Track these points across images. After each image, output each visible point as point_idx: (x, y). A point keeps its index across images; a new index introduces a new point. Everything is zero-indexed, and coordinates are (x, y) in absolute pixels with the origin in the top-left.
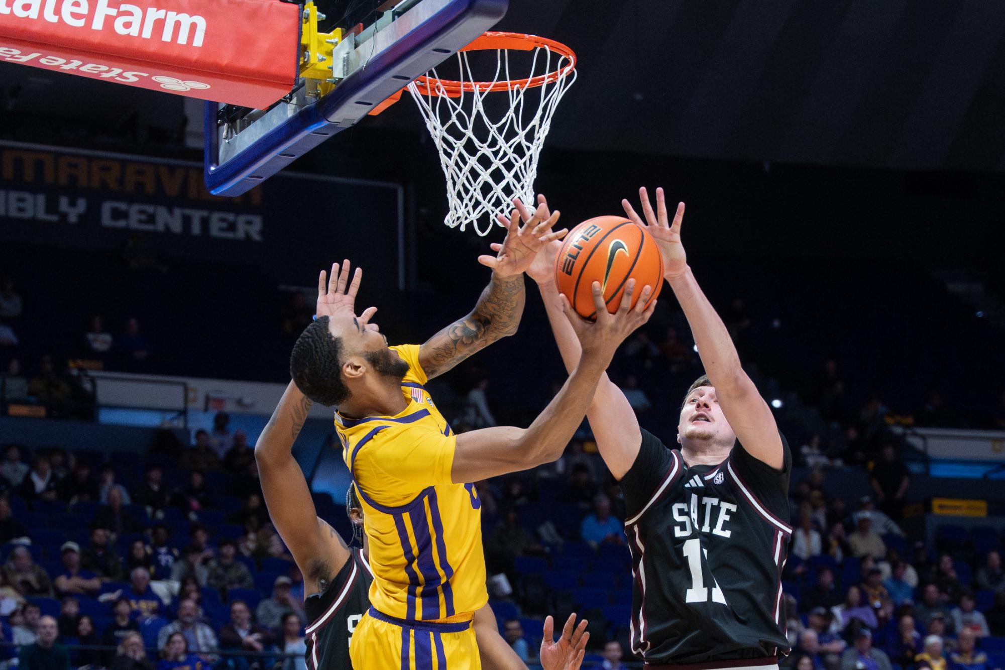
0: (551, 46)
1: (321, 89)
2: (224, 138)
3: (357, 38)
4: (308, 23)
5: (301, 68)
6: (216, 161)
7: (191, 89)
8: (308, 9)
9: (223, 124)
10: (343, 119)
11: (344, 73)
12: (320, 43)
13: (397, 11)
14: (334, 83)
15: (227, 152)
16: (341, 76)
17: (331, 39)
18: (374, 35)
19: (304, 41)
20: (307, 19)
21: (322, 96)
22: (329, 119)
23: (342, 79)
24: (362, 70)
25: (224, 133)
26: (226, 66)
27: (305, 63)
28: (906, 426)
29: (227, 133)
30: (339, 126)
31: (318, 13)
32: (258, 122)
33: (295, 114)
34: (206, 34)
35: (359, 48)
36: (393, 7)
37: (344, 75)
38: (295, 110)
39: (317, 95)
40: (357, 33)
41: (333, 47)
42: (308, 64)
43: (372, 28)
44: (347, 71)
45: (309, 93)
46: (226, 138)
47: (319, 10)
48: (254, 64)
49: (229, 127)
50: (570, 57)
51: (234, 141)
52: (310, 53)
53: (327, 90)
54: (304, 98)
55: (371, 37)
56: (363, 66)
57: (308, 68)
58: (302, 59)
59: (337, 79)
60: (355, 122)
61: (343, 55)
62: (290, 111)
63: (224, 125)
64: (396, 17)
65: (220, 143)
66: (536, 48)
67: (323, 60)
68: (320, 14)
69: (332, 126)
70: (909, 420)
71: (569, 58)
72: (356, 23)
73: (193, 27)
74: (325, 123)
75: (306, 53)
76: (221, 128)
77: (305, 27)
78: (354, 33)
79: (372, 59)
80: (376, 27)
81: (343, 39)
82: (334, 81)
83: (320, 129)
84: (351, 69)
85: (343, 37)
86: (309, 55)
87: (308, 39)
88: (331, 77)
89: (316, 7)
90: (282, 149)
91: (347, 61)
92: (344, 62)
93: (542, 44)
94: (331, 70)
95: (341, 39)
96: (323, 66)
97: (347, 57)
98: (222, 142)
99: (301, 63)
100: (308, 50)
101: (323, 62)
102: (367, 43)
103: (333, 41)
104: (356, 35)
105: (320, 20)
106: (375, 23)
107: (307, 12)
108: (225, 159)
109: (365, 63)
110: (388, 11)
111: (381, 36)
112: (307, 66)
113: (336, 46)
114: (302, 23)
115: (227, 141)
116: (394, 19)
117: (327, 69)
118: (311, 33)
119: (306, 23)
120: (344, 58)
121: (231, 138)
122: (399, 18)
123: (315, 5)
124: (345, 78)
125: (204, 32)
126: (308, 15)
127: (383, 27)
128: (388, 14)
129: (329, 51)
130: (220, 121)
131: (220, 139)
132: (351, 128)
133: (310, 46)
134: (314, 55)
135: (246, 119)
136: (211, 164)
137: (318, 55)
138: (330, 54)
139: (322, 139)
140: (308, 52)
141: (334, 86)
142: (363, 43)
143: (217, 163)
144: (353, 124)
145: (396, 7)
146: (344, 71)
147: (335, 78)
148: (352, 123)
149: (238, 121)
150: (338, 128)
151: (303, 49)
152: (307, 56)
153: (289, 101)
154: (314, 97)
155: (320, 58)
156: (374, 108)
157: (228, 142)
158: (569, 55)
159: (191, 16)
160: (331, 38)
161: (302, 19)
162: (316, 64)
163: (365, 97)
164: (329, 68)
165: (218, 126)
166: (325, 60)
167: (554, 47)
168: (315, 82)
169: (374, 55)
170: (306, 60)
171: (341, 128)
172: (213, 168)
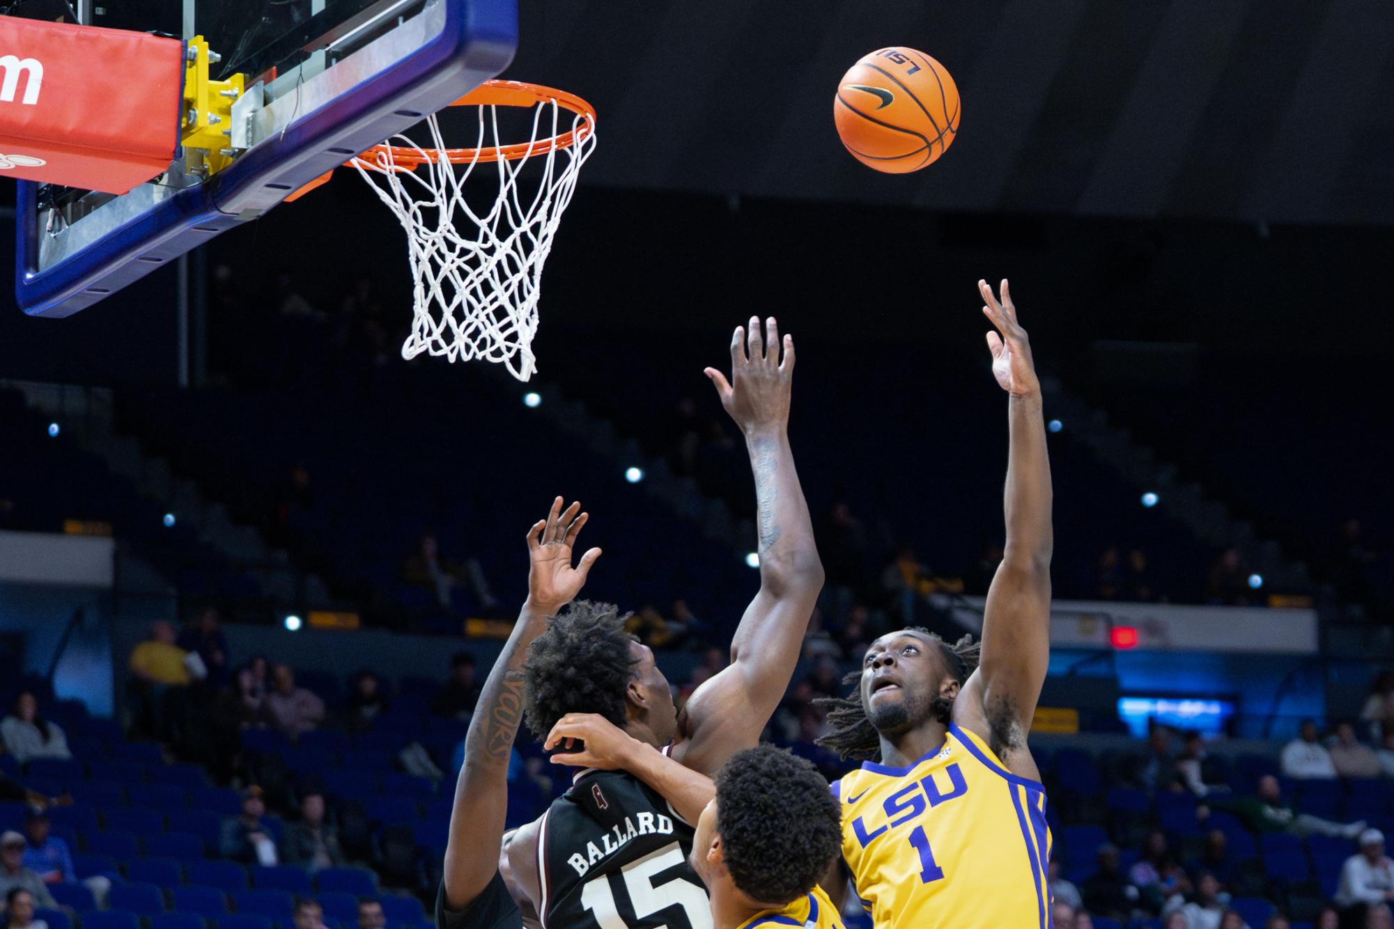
0: (560, 100)
1: (209, 164)
2: (49, 231)
3: (268, 88)
4: (194, 67)
5: (183, 132)
6: (36, 266)
7: (16, 166)
8: (195, 46)
9: (45, 209)
10: (243, 210)
11: (247, 140)
12: (212, 96)
13: (334, 50)
14: (232, 156)
15: (52, 253)
16: (243, 146)
17: (227, 90)
18: (297, 87)
19: (188, 94)
20: (193, 61)
21: (211, 173)
22: (223, 209)
23: (244, 150)
24: (279, 139)
25: (49, 224)
26: (72, 132)
27: (190, 127)
28: (952, 595)
29: (54, 222)
30: (237, 218)
31: (209, 52)
32: (104, 209)
33: (164, 200)
34: (43, 84)
35: (271, 105)
36: (328, 45)
37: (248, 143)
38: (165, 194)
39: (205, 172)
40: (268, 81)
41: (230, 102)
42: (193, 128)
43: (293, 73)
44: (252, 138)
45: (192, 169)
46: (50, 231)
47: (211, 48)
48: (114, 128)
49: (56, 214)
50: (588, 115)
51: (64, 234)
52: (197, 112)
53: (220, 164)
54: (181, 175)
55: (293, 89)
56: (281, 133)
57: (193, 133)
58: (184, 120)
59: (237, 150)
60: (261, 213)
61: (246, 113)
62: (158, 196)
63: (49, 210)
64: (334, 61)
65: (41, 237)
66: (537, 103)
67: (216, 121)
68: (213, 53)
69: (227, 219)
70: (957, 586)
71: (587, 117)
72: (269, 66)
73: (24, 75)
74: (214, 214)
75: (191, 111)
76: (43, 215)
77: (190, 73)
78: (262, 82)
79: (295, 123)
80: (301, 74)
81: (246, 89)
82: (232, 153)
83: (208, 223)
84: (258, 135)
85: (247, 87)
86: (195, 115)
87: (195, 90)
88: (228, 146)
89: (207, 43)
90: (141, 250)
91: (252, 124)
92: (248, 124)
93: (548, 97)
94: (226, 136)
95: (243, 89)
96: (216, 130)
97: (252, 117)
98: (44, 237)
99: (183, 125)
100: (195, 108)
101: (216, 124)
102: (285, 98)
103: (229, 92)
104: (265, 84)
105: (212, 62)
106: (298, 67)
107: (193, 51)
108: (47, 262)
109: (285, 128)
110: (320, 50)
111: (307, 88)
112: (192, 131)
113: (236, 100)
114: (186, 67)
115: (52, 235)
116: (328, 65)
117: (221, 134)
118: (199, 83)
119: (191, 67)
120: (248, 119)
121: (60, 230)
122: (339, 63)
123: (205, 40)
124: (251, 148)
125: (40, 82)
126: (195, 55)
127: (313, 74)
128: (319, 56)
129: (224, 107)
130: (41, 204)
131: (41, 233)
132: (254, 221)
133: (197, 103)
134: (204, 114)
135: (83, 201)
136: (27, 269)
137: (209, 114)
138: (227, 112)
139: (207, 235)
140: (194, 110)
141: (231, 159)
142: (278, 97)
143: (36, 268)
144: (258, 216)
145: (332, 45)
146: (247, 138)
147: (233, 149)
148: (256, 215)
149: (69, 205)
150: (235, 221)
151: (186, 106)
152: (192, 117)
153: (158, 180)
154: (198, 175)
155: (213, 119)
156: (293, 192)
157: (55, 237)
158: (586, 112)
159: (20, 60)
160: (227, 88)
161: (186, 60)
162: (207, 128)
163: (280, 178)
164: (225, 133)
165: (39, 211)
166: (219, 121)
167: (565, 102)
168: (200, 154)
169: (297, 117)
170: (190, 122)
171: (239, 221)
172: (29, 276)
